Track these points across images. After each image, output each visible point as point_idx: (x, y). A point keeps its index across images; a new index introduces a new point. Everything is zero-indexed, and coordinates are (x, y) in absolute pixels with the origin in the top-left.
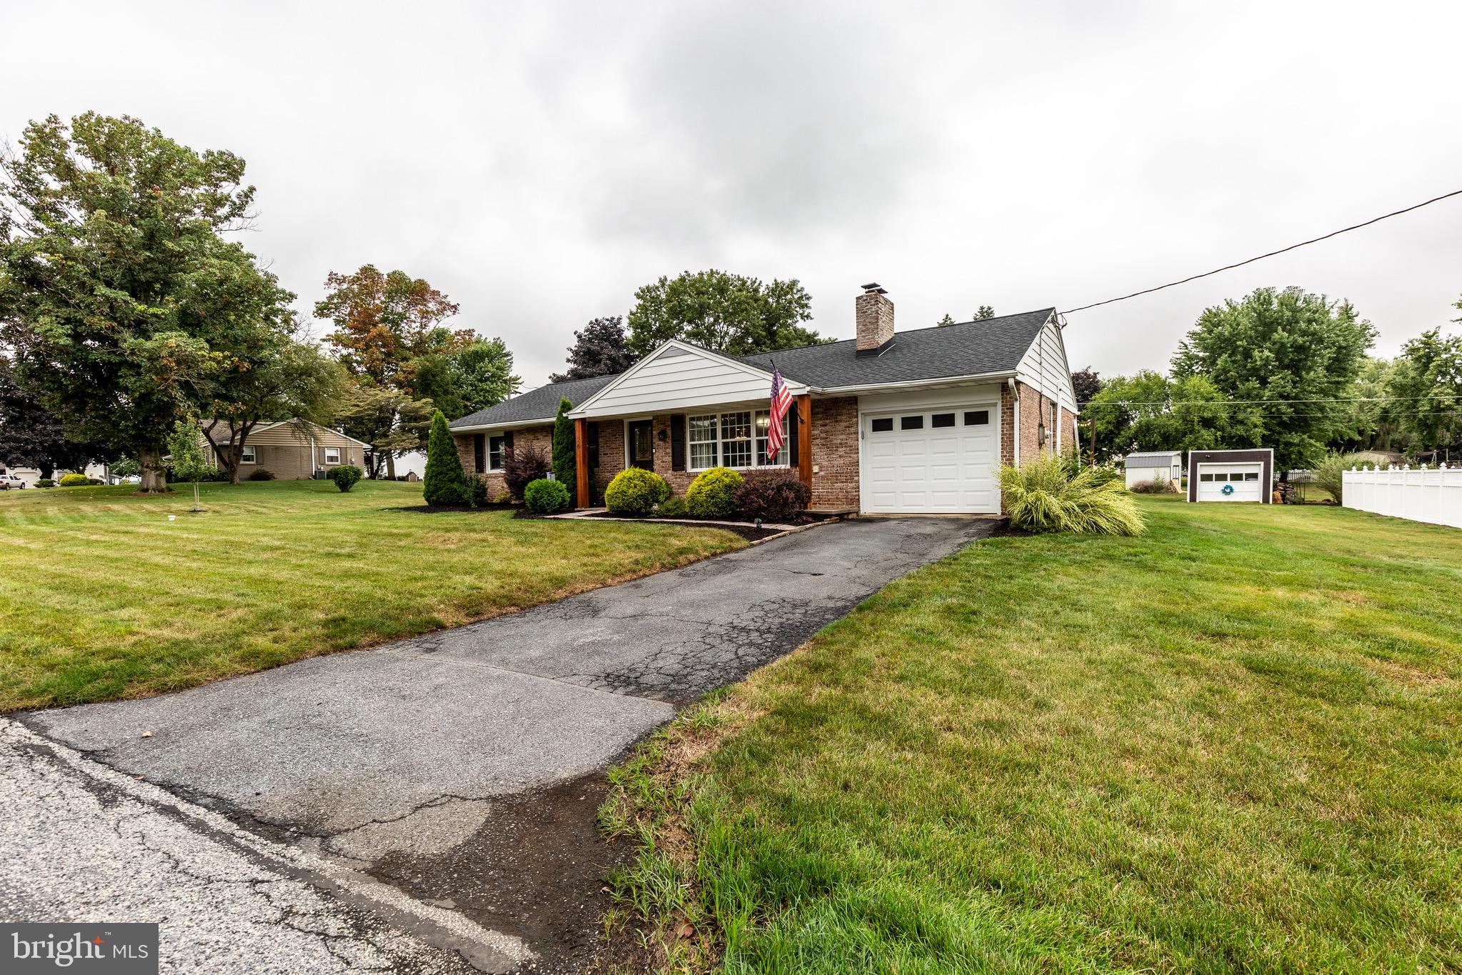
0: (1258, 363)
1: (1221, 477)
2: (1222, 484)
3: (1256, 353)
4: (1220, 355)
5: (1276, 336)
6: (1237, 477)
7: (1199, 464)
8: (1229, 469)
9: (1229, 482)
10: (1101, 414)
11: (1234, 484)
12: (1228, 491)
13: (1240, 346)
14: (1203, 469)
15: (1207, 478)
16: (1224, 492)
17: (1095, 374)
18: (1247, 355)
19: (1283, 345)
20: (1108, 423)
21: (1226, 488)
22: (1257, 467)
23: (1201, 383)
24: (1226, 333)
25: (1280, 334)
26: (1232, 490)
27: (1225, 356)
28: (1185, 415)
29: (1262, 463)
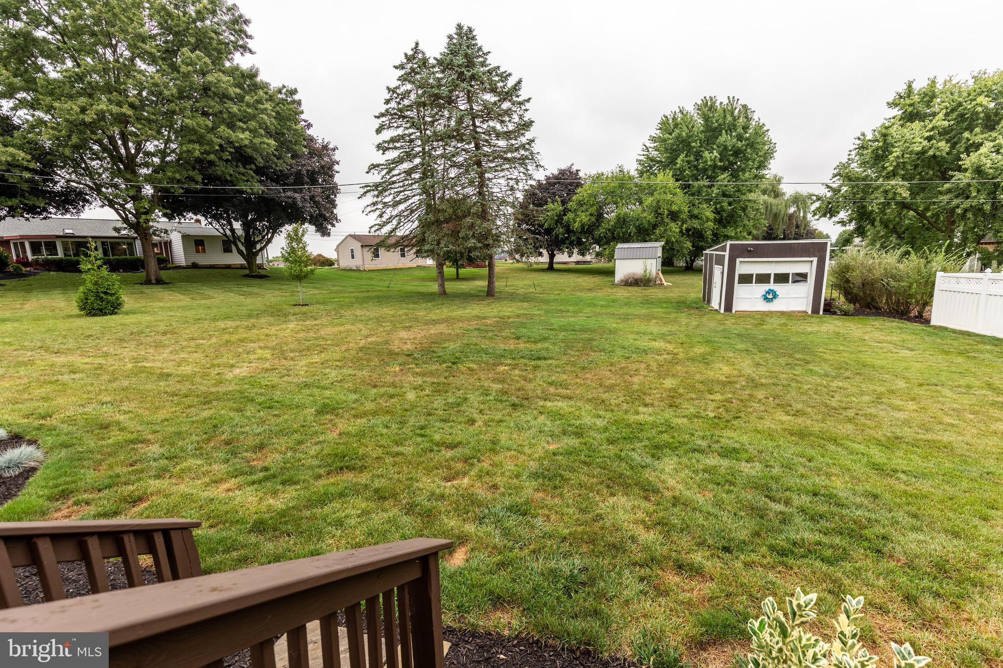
0: (709, 163)
1: (763, 279)
2: (763, 288)
3: (706, 154)
4: (678, 156)
5: (721, 139)
6: (782, 278)
7: (738, 260)
8: (772, 267)
9: (772, 286)
10: (585, 206)
11: (779, 288)
12: (771, 296)
13: (694, 147)
14: (744, 267)
15: (746, 279)
16: (766, 299)
17: (577, 171)
18: (698, 155)
19: (726, 147)
20: (591, 215)
21: (768, 292)
22: (808, 265)
23: (665, 179)
24: (684, 134)
25: (723, 138)
26: (775, 296)
27: (682, 156)
28: (656, 210)
29: (815, 260)
